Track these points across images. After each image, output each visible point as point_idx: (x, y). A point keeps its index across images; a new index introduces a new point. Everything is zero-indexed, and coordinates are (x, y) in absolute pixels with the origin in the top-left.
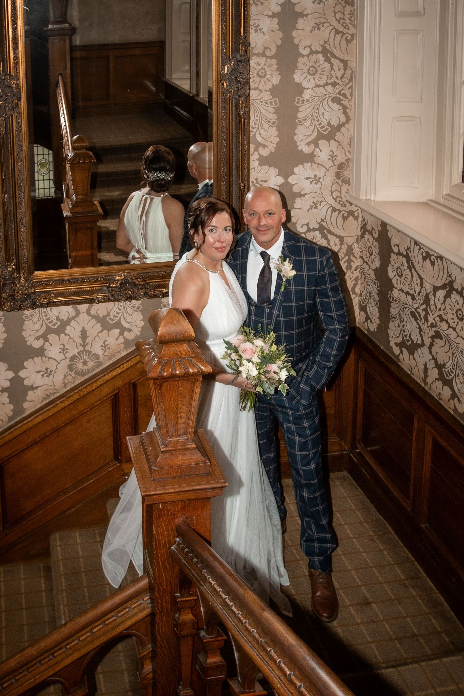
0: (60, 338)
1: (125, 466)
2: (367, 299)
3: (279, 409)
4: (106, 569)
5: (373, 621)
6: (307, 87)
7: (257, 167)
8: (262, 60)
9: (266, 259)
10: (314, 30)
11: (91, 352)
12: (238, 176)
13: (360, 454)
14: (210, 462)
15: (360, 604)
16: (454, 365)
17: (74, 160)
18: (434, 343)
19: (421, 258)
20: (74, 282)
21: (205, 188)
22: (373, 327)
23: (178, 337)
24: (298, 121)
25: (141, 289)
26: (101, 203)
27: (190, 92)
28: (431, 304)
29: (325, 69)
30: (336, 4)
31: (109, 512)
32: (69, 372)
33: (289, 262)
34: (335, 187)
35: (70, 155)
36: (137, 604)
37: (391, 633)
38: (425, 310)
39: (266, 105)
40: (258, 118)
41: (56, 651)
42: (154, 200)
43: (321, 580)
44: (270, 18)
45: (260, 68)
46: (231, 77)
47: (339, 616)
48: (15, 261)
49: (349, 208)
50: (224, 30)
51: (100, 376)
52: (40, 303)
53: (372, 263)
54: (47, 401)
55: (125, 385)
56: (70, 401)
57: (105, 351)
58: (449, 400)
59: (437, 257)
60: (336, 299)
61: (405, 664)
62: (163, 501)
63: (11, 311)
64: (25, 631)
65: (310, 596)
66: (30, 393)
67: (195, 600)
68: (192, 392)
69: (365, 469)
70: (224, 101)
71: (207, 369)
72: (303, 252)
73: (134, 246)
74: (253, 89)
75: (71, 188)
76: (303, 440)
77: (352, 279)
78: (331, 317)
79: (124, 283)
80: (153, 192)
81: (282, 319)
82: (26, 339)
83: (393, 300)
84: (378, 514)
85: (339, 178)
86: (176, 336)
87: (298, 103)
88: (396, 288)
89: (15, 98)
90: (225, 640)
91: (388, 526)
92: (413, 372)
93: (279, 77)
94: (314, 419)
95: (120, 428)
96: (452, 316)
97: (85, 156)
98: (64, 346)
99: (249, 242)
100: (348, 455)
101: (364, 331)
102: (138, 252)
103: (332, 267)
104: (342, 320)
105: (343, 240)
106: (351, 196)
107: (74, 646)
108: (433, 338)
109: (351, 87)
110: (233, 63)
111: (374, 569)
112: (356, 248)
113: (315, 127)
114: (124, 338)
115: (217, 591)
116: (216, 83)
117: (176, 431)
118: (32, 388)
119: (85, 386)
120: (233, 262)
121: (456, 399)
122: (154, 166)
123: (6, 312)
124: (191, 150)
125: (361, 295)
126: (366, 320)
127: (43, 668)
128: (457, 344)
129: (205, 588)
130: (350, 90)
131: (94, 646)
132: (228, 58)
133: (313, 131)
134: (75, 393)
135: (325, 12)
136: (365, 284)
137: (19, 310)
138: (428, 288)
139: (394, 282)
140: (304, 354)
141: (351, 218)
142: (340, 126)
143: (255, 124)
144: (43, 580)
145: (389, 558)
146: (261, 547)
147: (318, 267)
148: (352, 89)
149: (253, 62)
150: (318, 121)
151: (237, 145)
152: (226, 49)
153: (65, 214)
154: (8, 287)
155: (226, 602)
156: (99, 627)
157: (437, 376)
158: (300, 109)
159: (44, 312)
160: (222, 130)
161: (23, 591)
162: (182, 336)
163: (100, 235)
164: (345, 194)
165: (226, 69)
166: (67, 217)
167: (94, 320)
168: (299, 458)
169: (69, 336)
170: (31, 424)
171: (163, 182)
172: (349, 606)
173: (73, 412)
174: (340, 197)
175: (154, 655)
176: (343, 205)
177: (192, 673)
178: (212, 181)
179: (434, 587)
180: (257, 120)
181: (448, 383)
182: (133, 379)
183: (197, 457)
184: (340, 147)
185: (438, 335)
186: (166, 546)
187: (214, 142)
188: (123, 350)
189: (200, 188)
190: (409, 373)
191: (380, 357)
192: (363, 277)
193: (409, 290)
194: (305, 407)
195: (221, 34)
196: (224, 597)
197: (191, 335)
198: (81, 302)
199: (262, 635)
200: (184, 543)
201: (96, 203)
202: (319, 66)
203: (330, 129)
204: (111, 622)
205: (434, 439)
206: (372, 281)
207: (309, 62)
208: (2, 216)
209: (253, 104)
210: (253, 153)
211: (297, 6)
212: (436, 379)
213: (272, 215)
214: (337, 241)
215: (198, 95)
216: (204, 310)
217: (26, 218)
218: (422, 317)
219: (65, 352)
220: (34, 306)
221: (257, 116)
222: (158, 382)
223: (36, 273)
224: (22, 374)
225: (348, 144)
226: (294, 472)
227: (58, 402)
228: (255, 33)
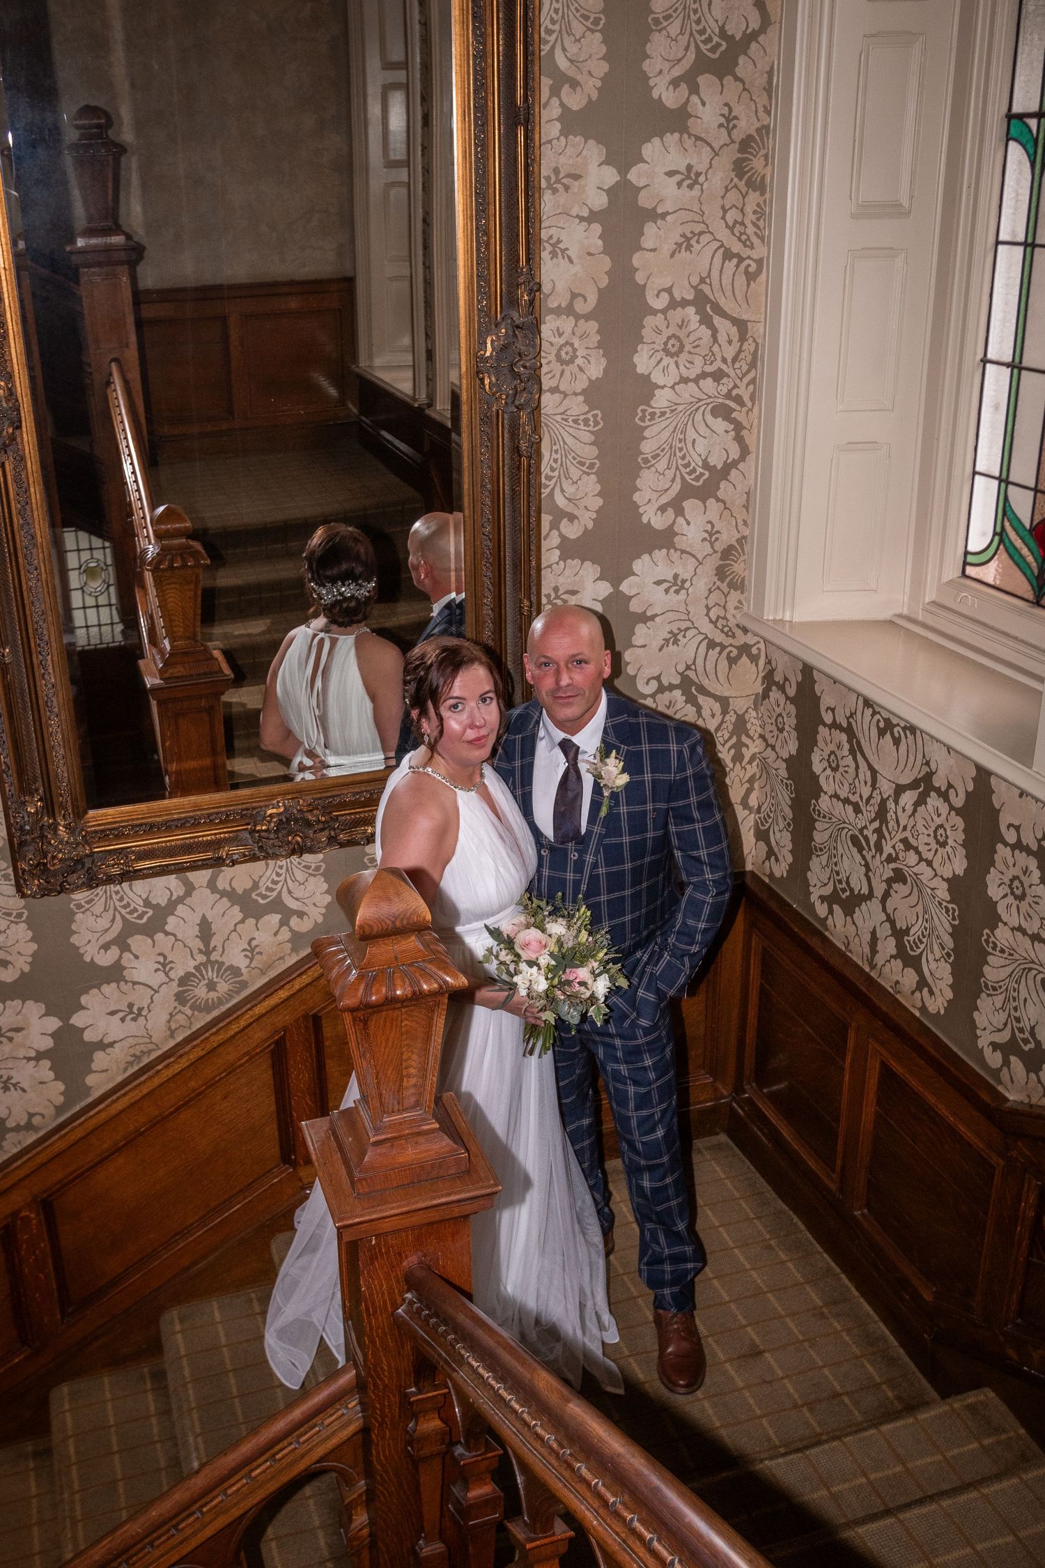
0: (154, 941)
1: (303, 1172)
2: (770, 817)
3: (597, 1039)
4: (273, 1359)
5: (765, 1382)
6: (661, 383)
7: (557, 563)
8: (567, 324)
9: (571, 755)
10: (680, 252)
11: (223, 963)
12: (517, 582)
13: (750, 1101)
14: (467, 1150)
15: (744, 1356)
16: (926, 928)
17: (160, 562)
18: (892, 892)
19: (874, 732)
20: (177, 826)
21: (447, 612)
22: (780, 870)
23: (398, 924)
24: (642, 459)
25: (322, 830)
26: (228, 654)
27: (415, 400)
28: (889, 818)
29: (701, 342)
30: (726, 187)
31: (276, 1258)
32: (180, 1007)
33: (616, 758)
34: (715, 597)
35: (152, 550)
36: (334, 1417)
37: (796, 1396)
38: (878, 831)
39: (576, 426)
40: (559, 456)
41: (183, 1520)
42: (339, 644)
43: (675, 1326)
44: (584, 223)
45: (562, 341)
46: (499, 365)
47: (707, 1380)
48: (41, 791)
49: (741, 639)
50: (483, 253)
51: (244, 1009)
52: (106, 874)
53: (782, 747)
54: (136, 1068)
55: (296, 1021)
56: (184, 1063)
57: (252, 960)
58: (913, 993)
59: (904, 729)
60: (707, 823)
61: (819, 1443)
62: (377, 1232)
63: (42, 896)
64: (121, 1491)
65: (656, 1354)
66: (99, 1056)
67: (445, 1395)
68: (430, 1026)
69: (758, 1128)
70: (486, 419)
71: (457, 981)
72: (644, 735)
73: (301, 743)
74: (548, 391)
75: (159, 624)
76: (643, 1090)
77: (744, 781)
78: (698, 860)
79: (284, 820)
80: (334, 627)
81: (602, 870)
82: (81, 951)
83: (819, 816)
84: (780, 1202)
85: (722, 579)
86: (393, 922)
87: (642, 419)
88: (826, 793)
89: (7, 423)
90: (500, 1456)
91: (796, 1219)
92: (851, 947)
93: (604, 362)
94: (664, 1049)
95: (290, 1104)
96: (926, 840)
97: (185, 552)
98: (165, 957)
99: (538, 723)
100: (729, 1105)
101: (763, 877)
102: (310, 754)
103: (700, 762)
104: (719, 863)
105: (728, 704)
106: (746, 614)
107: (216, 1506)
108: (889, 882)
109: (753, 381)
110: (503, 331)
111: (769, 1295)
112: (752, 720)
113: (678, 472)
114: (291, 930)
115: (483, 1377)
116: (467, 379)
117: (399, 1103)
118: (102, 1046)
119: (214, 1030)
120: (504, 765)
121: (926, 990)
122: (329, 573)
123: (30, 899)
124: (416, 531)
125: (759, 810)
126: (768, 858)
127: (157, 1553)
128: (932, 889)
129: (461, 1375)
130: (751, 387)
131: (255, 1502)
132: (493, 320)
133: (673, 480)
134: (194, 1047)
135: (704, 208)
136: (768, 788)
137: (59, 893)
138: (886, 788)
139: (822, 781)
140: (645, 933)
141: (745, 659)
142: (728, 467)
143: (553, 470)
144: (150, 1396)
145: (796, 1274)
146: (568, 1284)
147: (674, 762)
148: (755, 385)
149: (546, 330)
150: (683, 458)
151: (514, 518)
152: (489, 299)
153: (151, 681)
154: (31, 848)
155: (500, 1395)
156: (263, 1467)
157: (894, 952)
158: (646, 434)
159: (117, 893)
160: (483, 486)
161: (112, 1423)
162: (405, 922)
163: (229, 722)
164: (734, 612)
165: (489, 345)
166: (155, 689)
167: (225, 899)
168: (634, 1123)
169: (174, 935)
170: (104, 1116)
171: (353, 604)
172: (725, 1362)
173: (193, 1084)
174: (725, 618)
175: (370, 1498)
176: (730, 633)
177: (442, 1516)
178: (463, 595)
179: (872, 1312)
180: (555, 461)
181: (913, 962)
182: (312, 1008)
183: (444, 1143)
184: (727, 512)
185: (899, 877)
186: (386, 1308)
187: (466, 511)
188: (290, 955)
189: (434, 614)
190: (843, 949)
191: (792, 925)
192: (764, 774)
193: (850, 795)
194: (647, 1032)
195: (478, 264)
196: (497, 1386)
197: (424, 919)
198: (194, 867)
199: (565, 1443)
200: (420, 1301)
201: (217, 654)
202: (688, 336)
203: (707, 474)
204: (286, 1455)
205: (884, 1065)
206: (782, 781)
207: (668, 327)
208: (3, 697)
209: (547, 425)
210: (548, 534)
211: (643, 194)
212: (892, 957)
213: (583, 665)
214: (717, 707)
215: (430, 405)
216: (448, 868)
217: (58, 697)
218: (872, 844)
219: (167, 969)
220: (92, 882)
221: (556, 452)
222: (360, 1014)
223: (91, 813)
224: (78, 1020)
225: (744, 506)
226: (625, 1146)
227: (159, 1067)
228: (552, 259)
